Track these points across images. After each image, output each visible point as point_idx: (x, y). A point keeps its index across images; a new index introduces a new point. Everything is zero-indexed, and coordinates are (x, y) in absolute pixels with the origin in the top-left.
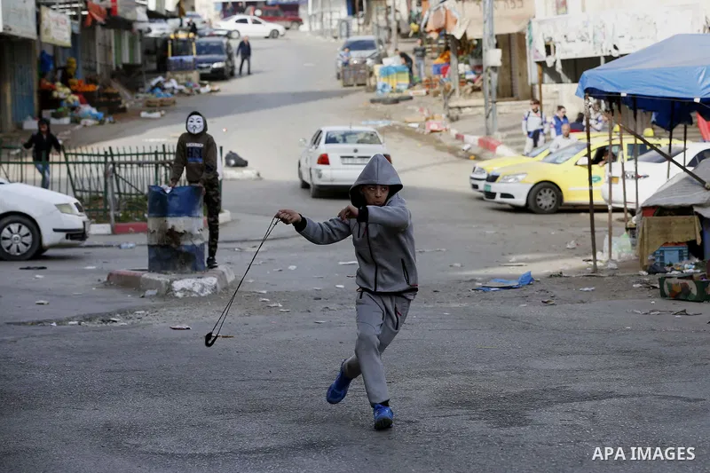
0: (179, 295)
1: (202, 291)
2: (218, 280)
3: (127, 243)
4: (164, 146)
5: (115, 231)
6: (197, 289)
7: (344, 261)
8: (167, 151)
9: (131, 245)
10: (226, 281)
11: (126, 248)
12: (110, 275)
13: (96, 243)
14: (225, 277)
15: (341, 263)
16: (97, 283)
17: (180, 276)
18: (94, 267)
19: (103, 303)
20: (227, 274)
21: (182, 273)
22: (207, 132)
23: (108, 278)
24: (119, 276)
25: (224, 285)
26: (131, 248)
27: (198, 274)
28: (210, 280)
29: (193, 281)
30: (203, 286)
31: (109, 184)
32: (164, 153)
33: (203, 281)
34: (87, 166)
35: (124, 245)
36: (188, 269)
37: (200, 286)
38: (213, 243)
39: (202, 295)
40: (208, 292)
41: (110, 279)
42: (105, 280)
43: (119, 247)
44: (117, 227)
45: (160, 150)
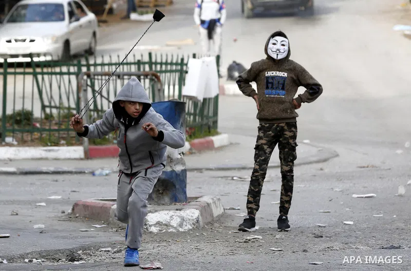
0: (154, 229)
1: (181, 225)
2: (202, 214)
3: (102, 169)
4: (150, 54)
5: (89, 155)
6: (174, 223)
7: (357, 194)
8: (153, 60)
9: (107, 172)
10: (212, 215)
11: (101, 175)
12: (75, 206)
13: (66, 169)
14: (211, 210)
15: (355, 196)
16: (60, 214)
17: (156, 207)
18: (60, 197)
19: (64, 238)
20: (213, 206)
21: (159, 205)
22: (290, 58)
23: (73, 209)
24: (86, 207)
25: (209, 220)
26: (107, 175)
27: (178, 205)
28: (192, 213)
29: (171, 213)
30: (183, 219)
31: (82, 99)
32: (150, 63)
33: (182, 213)
34: (66, 77)
35: (97, 172)
36: (167, 199)
37: (179, 220)
38: (287, 199)
39: (181, 230)
40: (187, 227)
41: (76, 210)
42: (70, 211)
43: (93, 174)
44: (91, 150)
45: (146, 59)
